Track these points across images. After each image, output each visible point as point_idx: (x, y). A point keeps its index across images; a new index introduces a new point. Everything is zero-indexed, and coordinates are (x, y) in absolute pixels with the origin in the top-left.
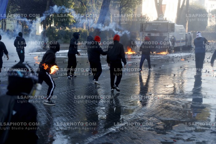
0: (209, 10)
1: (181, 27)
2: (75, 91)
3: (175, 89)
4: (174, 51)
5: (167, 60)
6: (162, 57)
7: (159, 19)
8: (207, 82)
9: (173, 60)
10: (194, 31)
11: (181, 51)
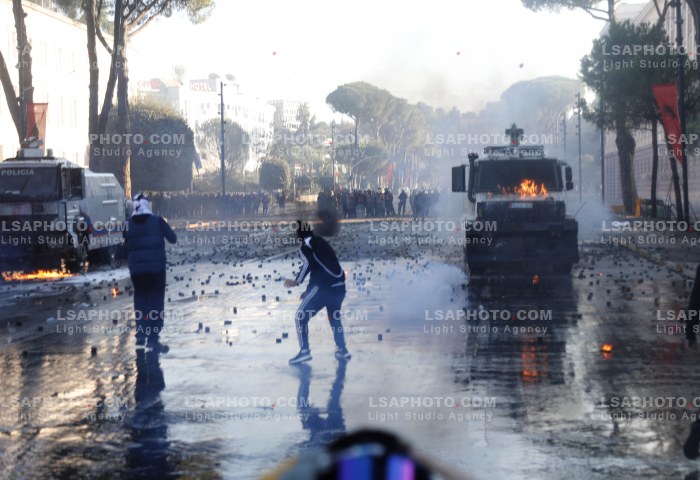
0: (197, 121)
1: (107, 180)
4: (89, 265)
5: (68, 298)
6: (48, 289)
7: (26, 155)
8: (203, 365)
9: (87, 299)
10: (154, 193)
11: (114, 265)
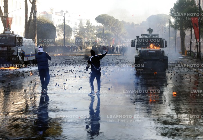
0: (57, 24)
1: (30, 41)
5: (17, 75)
7: (6, 33)
8: (57, 96)
9: (23, 75)
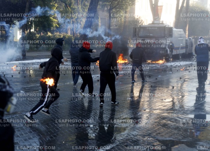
1: (180, 31)
2: (58, 106)
3: (174, 104)
4: (173, 60)
5: (165, 70)
6: (159, 67)
7: (155, 23)
9: (171, 70)
10: (196, 37)
11: (181, 60)
